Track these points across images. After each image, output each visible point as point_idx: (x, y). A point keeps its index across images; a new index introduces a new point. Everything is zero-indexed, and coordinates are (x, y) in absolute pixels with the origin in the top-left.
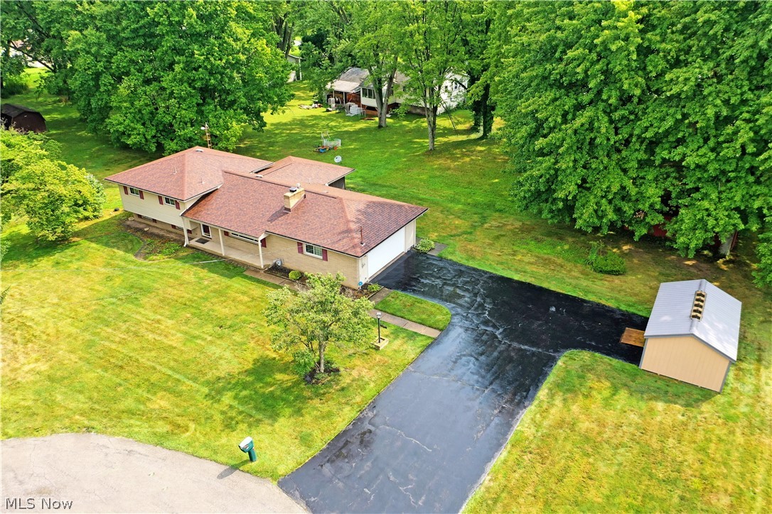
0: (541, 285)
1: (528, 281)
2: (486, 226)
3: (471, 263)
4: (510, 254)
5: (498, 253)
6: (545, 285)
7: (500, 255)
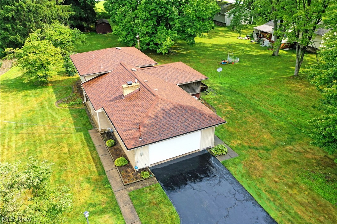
2: (288, 147)
3: (244, 180)
4: (287, 185)
5: (277, 180)
7: (276, 182)
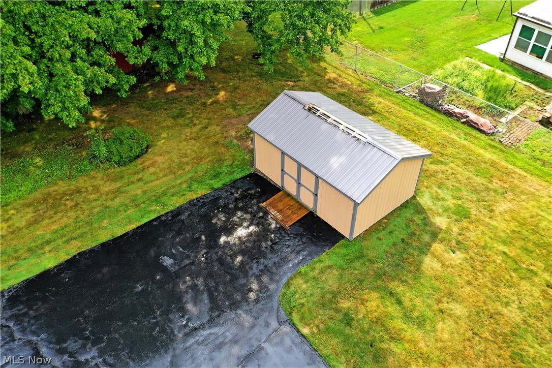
0: (100, 242)
1: (74, 252)
6: (104, 237)
